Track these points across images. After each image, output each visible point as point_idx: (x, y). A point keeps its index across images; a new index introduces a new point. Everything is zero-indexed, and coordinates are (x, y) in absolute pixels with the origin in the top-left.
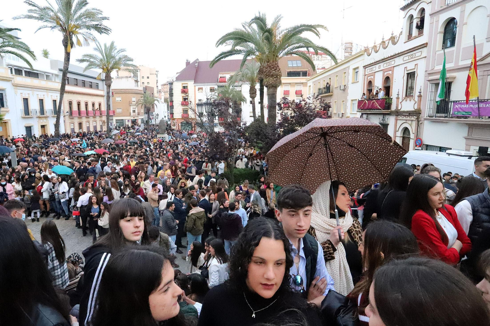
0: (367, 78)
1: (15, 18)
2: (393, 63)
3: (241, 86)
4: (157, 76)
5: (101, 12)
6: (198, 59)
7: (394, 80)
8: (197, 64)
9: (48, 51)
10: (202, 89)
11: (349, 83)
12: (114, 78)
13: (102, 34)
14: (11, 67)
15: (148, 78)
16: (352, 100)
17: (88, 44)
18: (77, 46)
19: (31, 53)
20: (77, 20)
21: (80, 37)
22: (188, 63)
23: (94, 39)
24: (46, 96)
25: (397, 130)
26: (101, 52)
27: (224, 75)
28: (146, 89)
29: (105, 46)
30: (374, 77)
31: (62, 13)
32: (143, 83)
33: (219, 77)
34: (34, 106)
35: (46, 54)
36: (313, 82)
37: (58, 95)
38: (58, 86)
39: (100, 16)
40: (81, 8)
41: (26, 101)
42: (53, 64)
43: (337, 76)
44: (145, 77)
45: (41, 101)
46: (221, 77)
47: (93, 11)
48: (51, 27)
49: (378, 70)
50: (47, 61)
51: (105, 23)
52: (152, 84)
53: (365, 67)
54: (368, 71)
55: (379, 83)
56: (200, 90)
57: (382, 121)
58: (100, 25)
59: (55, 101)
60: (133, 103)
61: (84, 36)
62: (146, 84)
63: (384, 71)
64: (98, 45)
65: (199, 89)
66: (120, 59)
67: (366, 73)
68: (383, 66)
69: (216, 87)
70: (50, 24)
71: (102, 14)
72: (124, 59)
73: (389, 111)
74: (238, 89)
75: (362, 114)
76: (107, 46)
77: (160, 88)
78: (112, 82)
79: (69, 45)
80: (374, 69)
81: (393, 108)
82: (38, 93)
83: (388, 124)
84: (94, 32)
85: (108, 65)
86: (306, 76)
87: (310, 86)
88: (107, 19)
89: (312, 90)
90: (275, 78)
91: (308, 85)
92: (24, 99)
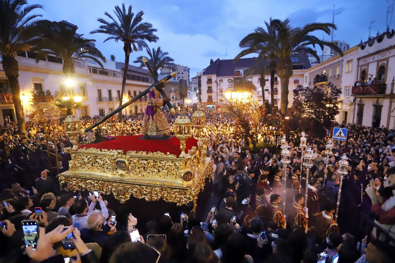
0: (361, 69)
1: (92, 33)
3: (251, 78)
4: (189, 72)
5: (150, 25)
6: (219, 59)
7: (389, 69)
8: (218, 63)
9: (114, 56)
10: (222, 80)
11: (343, 73)
12: (159, 74)
13: (151, 42)
14: (90, 68)
15: (182, 73)
16: (346, 87)
17: (142, 50)
18: (134, 51)
19: (104, 59)
20: (133, 32)
21: (136, 44)
22: (212, 62)
23: (146, 46)
24: (113, 88)
25: (392, 111)
26: (151, 55)
27: (239, 70)
28: (181, 81)
29: (153, 50)
30: (368, 67)
31: (123, 28)
32: (179, 77)
33: (235, 72)
34: (105, 94)
35: (113, 58)
36: (309, 74)
37: (121, 87)
38: (121, 80)
39: (150, 28)
40: (137, 23)
41: (100, 92)
42: (118, 64)
43: (331, 68)
44: (181, 73)
45: (110, 92)
46: (236, 72)
47: (145, 25)
48: (116, 38)
49: (371, 60)
50: (114, 63)
51: (154, 33)
52: (185, 78)
53: (359, 59)
54: (362, 62)
55: (372, 71)
56: (221, 82)
57: (376, 104)
58: (150, 35)
59: (119, 91)
60: (172, 91)
61: (139, 43)
62: (181, 78)
63: (378, 61)
64: (148, 50)
65: (220, 81)
66: (164, 59)
67: (360, 64)
68: (377, 57)
69: (233, 79)
70: (115, 36)
71: (151, 27)
72: (166, 60)
73: (384, 95)
74: (250, 80)
75: (356, 98)
76: (155, 50)
77: (191, 80)
78: (158, 77)
79: (128, 51)
80: (368, 60)
81: (388, 91)
82: (108, 86)
83: (382, 106)
84: (146, 41)
85: (156, 64)
86: (302, 69)
87: (306, 77)
88: (155, 30)
89: (308, 79)
90: (288, 69)
91: (305, 76)
92: (98, 90)
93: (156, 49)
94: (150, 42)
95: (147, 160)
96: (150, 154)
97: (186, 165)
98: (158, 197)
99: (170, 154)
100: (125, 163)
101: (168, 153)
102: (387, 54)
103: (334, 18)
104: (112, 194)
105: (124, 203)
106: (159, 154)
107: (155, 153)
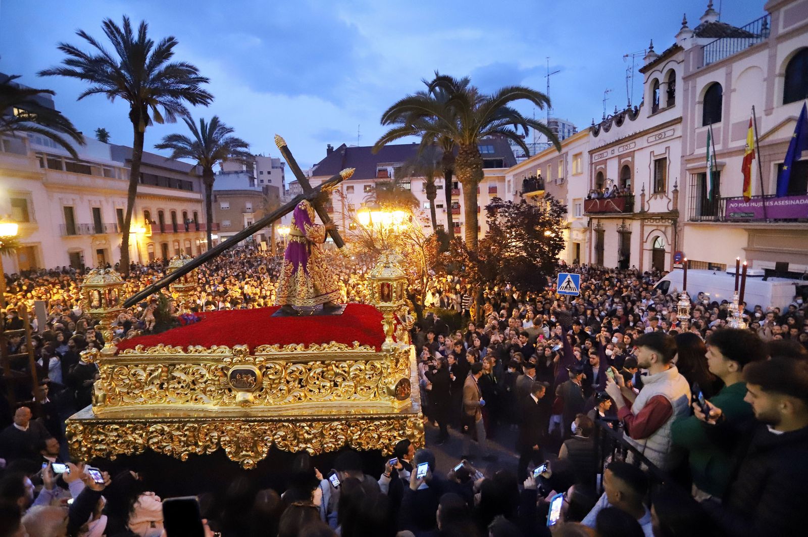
0: (595, 169)
1: (44, 74)
2: (632, 146)
3: (409, 183)
4: (283, 170)
5: (194, 70)
6: (344, 145)
7: (635, 172)
8: (343, 152)
9: (107, 130)
10: (352, 187)
11: (568, 176)
12: (218, 173)
13: (197, 104)
14: (41, 156)
15: (269, 173)
16: (574, 200)
17: (174, 120)
18: (154, 123)
19: (78, 136)
20: (154, 80)
21: (161, 109)
22: (330, 150)
23: (184, 112)
24: (104, 203)
25: (645, 241)
26: (195, 132)
27: (384, 167)
28: (266, 190)
29: (202, 121)
30: (606, 166)
31: (128, 71)
32: (262, 181)
33: (377, 171)
34: (84, 217)
35: (103, 135)
36: (514, 176)
37: (126, 201)
38: (125, 185)
39: (193, 76)
40: (161, 62)
41: (69, 212)
42: (116, 151)
43: (549, 166)
44: (265, 173)
45: (97, 213)
46: (379, 171)
47: (181, 68)
48: (108, 91)
49: (610, 156)
50: (106, 147)
51: (202, 86)
52: (276, 183)
53: (591, 152)
54: (596, 158)
55: (613, 174)
56: (350, 190)
57: (621, 229)
58: (193, 90)
59: (120, 212)
60: (248, 210)
61: (167, 107)
62: (266, 183)
63: (620, 157)
64: (190, 122)
65: (348, 188)
66: (226, 143)
67: (594, 161)
68: (618, 150)
69: (373, 185)
70: (107, 88)
71: (196, 74)
72: (231, 145)
73: (632, 213)
74: (407, 186)
75: (591, 219)
76: (205, 123)
77: (287, 187)
78: (214, 180)
79: (142, 123)
80: (605, 154)
81: (637, 209)
82: (90, 197)
83: (630, 233)
84: (185, 103)
85: (208, 153)
86: (501, 167)
87: (509, 181)
88: (205, 80)
89: (512, 186)
90: (474, 168)
91: (507, 179)
92: (66, 208)
93: (208, 121)
94: (194, 104)
95: (306, 363)
96: (314, 350)
97: (396, 366)
98: (339, 442)
99: (360, 346)
100: (253, 374)
101: (356, 343)
102: (631, 146)
103: (548, 79)
104: (221, 451)
105: (254, 466)
106: (333, 348)
107: (325, 345)
